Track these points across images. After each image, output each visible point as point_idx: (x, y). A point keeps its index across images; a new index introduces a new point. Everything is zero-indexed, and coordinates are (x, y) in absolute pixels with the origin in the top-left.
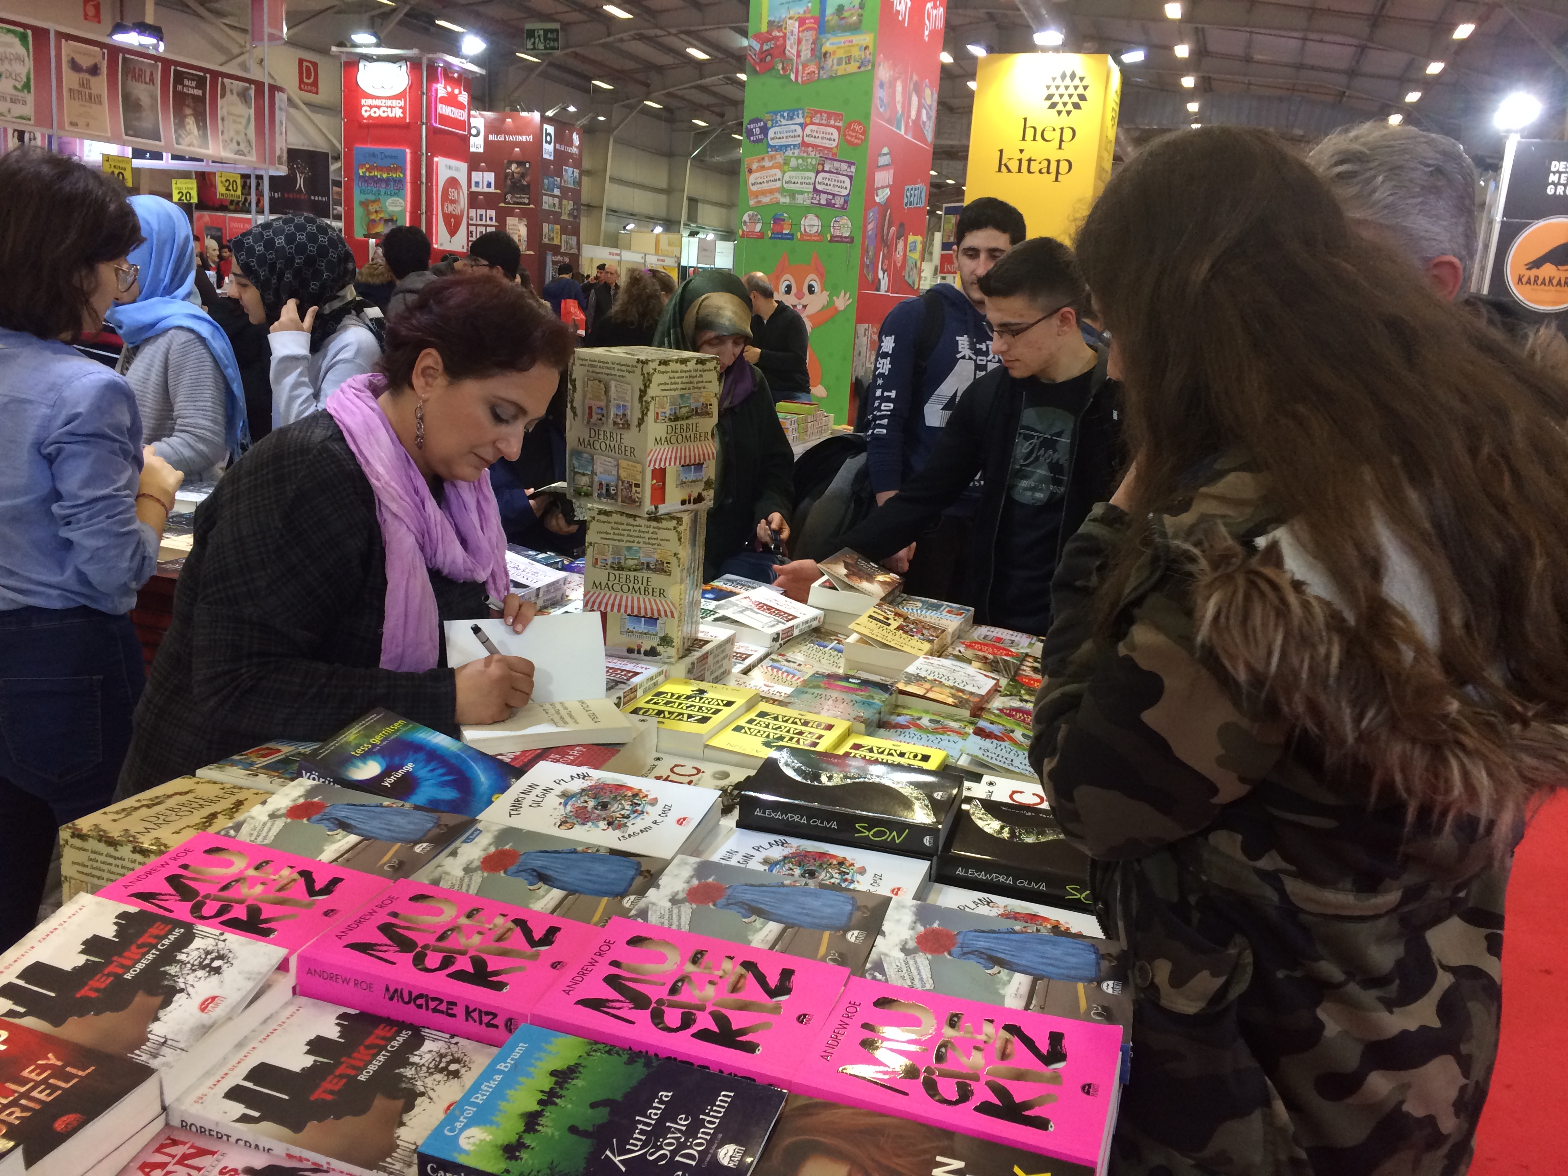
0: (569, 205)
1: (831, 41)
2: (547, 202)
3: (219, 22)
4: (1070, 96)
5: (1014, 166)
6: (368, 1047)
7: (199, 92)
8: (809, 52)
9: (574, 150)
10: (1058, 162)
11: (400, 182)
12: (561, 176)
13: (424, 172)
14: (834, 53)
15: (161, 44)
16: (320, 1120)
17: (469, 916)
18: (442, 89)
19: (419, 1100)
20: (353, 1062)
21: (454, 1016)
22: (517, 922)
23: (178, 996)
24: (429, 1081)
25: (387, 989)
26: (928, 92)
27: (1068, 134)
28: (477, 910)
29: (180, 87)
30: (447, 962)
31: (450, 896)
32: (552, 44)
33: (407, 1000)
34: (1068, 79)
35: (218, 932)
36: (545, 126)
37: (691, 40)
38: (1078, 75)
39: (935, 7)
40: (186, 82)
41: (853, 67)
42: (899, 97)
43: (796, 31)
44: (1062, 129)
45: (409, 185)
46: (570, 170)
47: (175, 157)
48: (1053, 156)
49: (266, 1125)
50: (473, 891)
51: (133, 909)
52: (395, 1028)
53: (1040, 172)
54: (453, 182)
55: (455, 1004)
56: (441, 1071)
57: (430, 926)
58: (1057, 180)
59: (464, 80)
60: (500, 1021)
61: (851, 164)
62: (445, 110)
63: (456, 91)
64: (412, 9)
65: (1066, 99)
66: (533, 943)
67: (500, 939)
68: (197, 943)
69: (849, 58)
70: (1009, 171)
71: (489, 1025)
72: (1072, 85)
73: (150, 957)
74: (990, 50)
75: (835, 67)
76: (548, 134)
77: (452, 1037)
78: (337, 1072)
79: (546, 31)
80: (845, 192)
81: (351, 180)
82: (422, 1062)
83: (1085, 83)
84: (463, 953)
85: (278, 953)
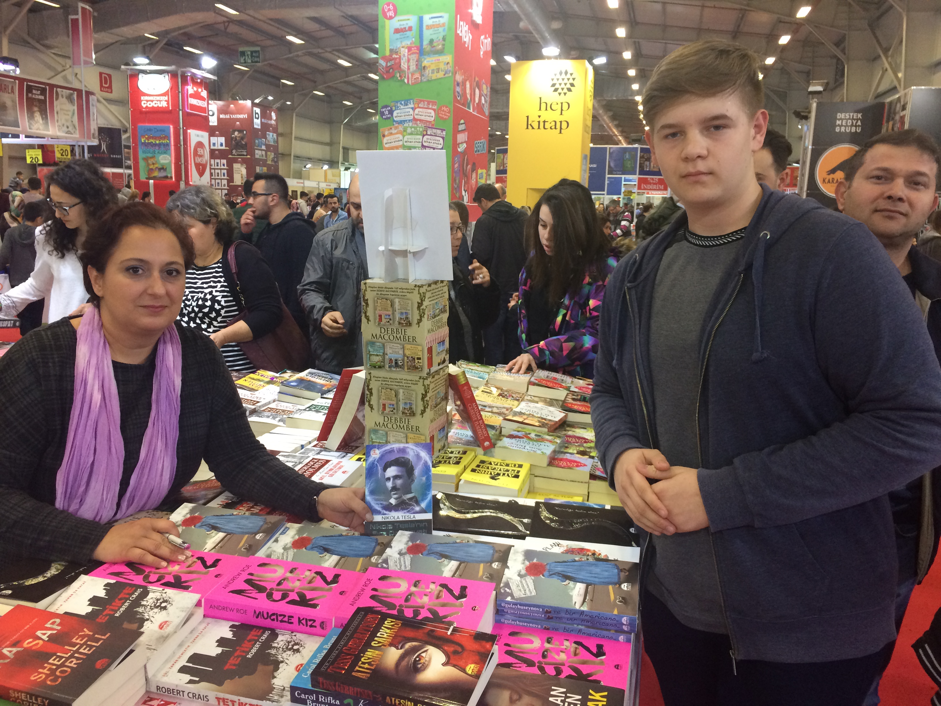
0: (271, 155)
1: (427, 60)
2: (258, 154)
3: (49, 52)
4: (566, 84)
5: (535, 125)
6: (250, 641)
7: (42, 97)
8: (415, 66)
9: (273, 122)
10: (561, 122)
11: (168, 145)
12: (266, 138)
13: (182, 138)
14: (430, 66)
15: (18, 69)
16: (231, 679)
17: (291, 572)
18: (191, 89)
19: (281, 665)
20: (243, 649)
21: (292, 623)
22: (317, 573)
23: (146, 622)
24: (284, 655)
25: (255, 612)
26: (484, 87)
27: (565, 106)
28: (295, 569)
29: (30, 95)
30: (284, 596)
31: (279, 562)
32: (256, 59)
33: (266, 616)
34: (563, 74)
35: (161, 589)
36: (255, 109)
37: (340, 55)
38: (569, 72)
39: (486, 38)
40: (34, 92)
41: (441, 75)
42: (468, 91)
43: (406, 54)
44: (562, 103)
45: (173, 147)
46: (271, 134)
47: (27, 137)
48: (558, 118)
49: (203, 684)
50: (290, 559)
51: (112, 581)
52: (261, 631)
53: (551, 128)
54: (200, 145)
55: (293, 617)
56: (290, 650)
57: (272, 579)
58: (561, 133)
59: (204, 83)
60: (317, 624)
61: (443, 130)
62: (193, 101)
63: (200, 90)
64: (169, 40)
65: (563, 86)
66: (328, 583)
67: (310, 582)
68: (151, 595)
69: (438, 70)
70: (533, 128)
71: (311, 626)
72: (566, 78)
73: (127, 604)
74: (518, 58)
75: (430, 75)
76: (256, 113)
77: (292, 632)
78: (236, 655)
79: (252, 52)
80: (440, 147)
81: (136, 145)
82: (279, 646)
83: (573, 76)
84: (292, 591)
85: (196, 597)
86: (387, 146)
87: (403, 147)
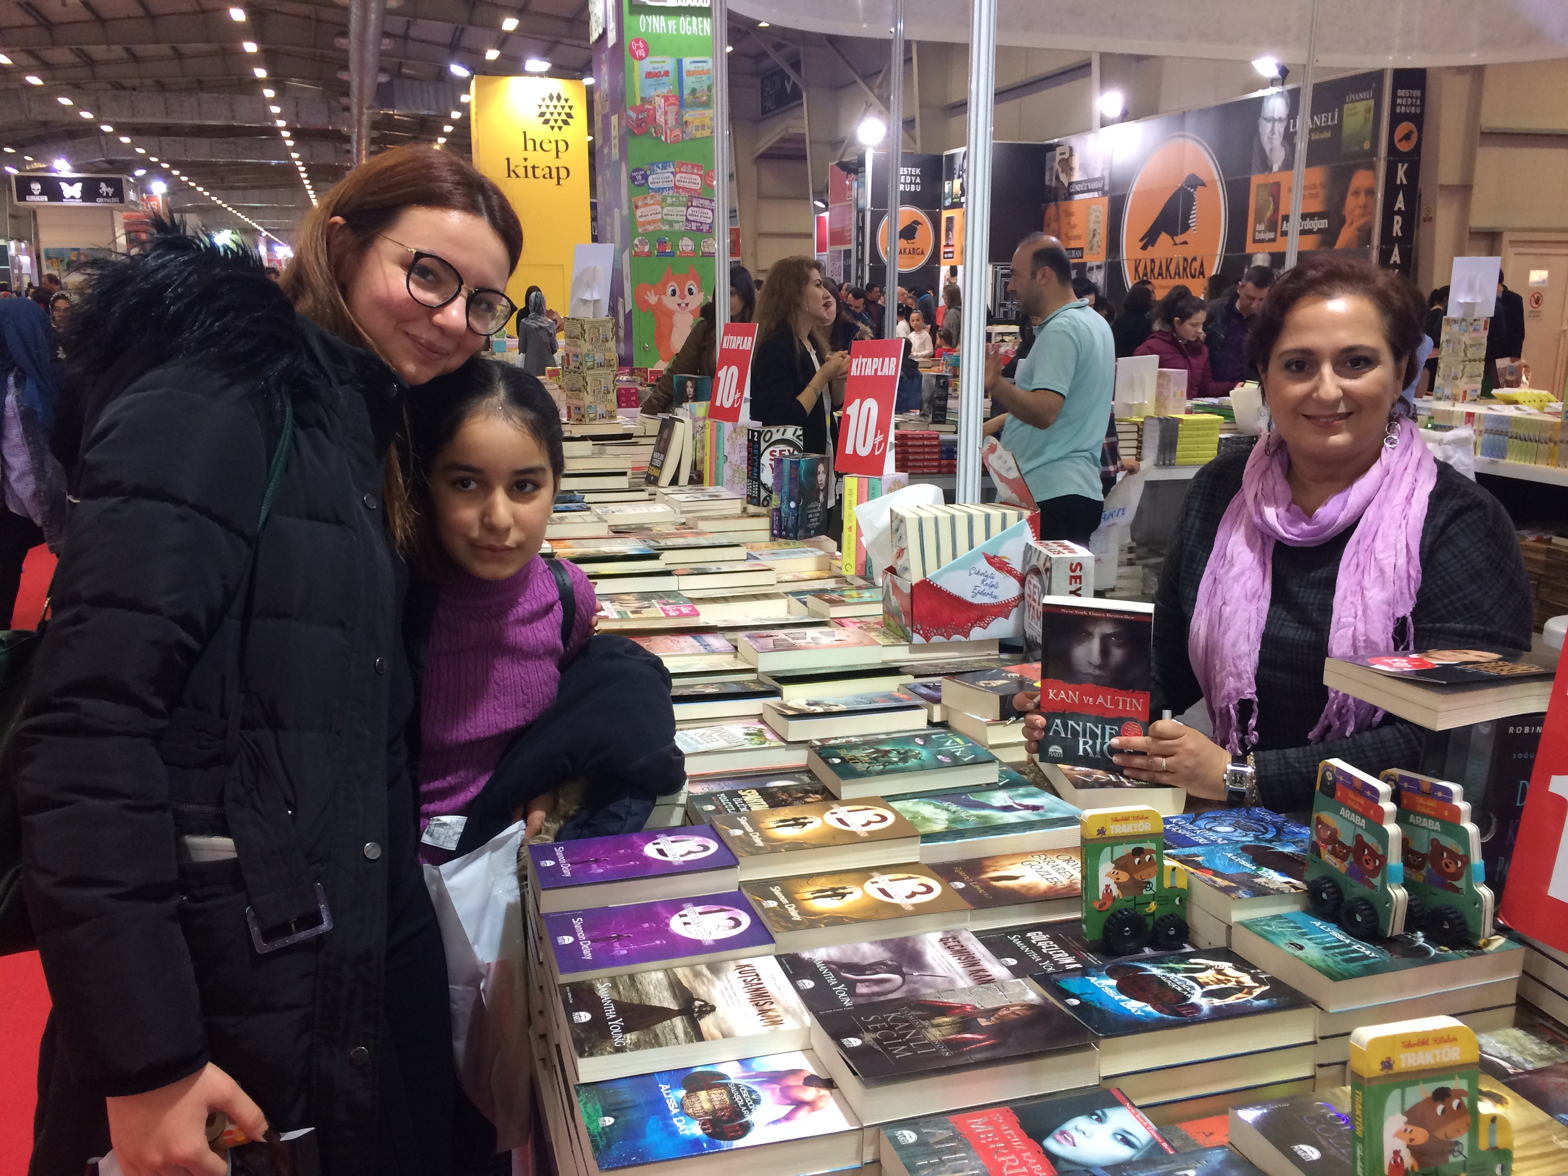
1: (690, 113)
5: (521, 172)
8: (674, 121)
10: (558, 168)
14: (693, 122)
27: (562, 146)
43: (662, 105)
44: (557, 142)
48: (554, 163)
53: (544, 177)
58: (559, 184)
70: (518, 176)
75: (694, 132)
86: (641, 220)
87: (662, 220)
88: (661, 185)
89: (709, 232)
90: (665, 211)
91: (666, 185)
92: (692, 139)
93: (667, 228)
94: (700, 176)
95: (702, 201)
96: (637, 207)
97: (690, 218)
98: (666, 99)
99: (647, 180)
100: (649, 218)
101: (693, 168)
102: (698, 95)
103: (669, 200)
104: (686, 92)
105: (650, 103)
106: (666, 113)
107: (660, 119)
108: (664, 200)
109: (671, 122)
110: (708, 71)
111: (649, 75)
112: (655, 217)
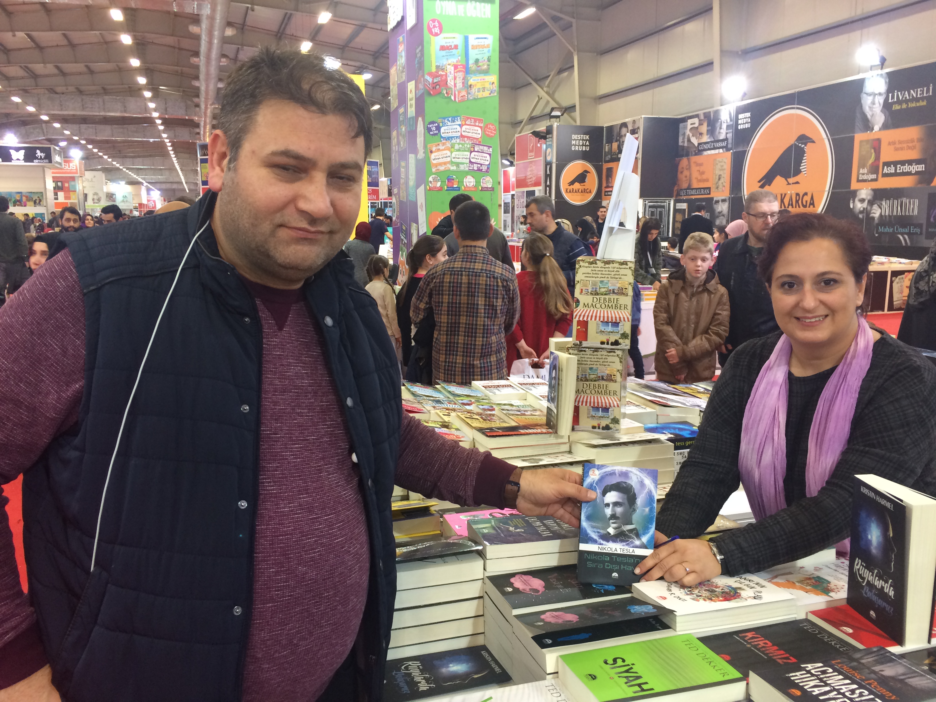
1: (473, 78)
8: (461, 84)
14: (476, 85)
41: (486, 94)
43: (452, 72)
61: (489, 147)
69: (484, 89)
75: (476, 93)
80: (487, 163)
86: (434, 162)
87: (451, 162)
88: (450, 135)
89: (487, 172)
90: (453, 155)
91: (454, 135)
92: (475, 99)
93: (454, 168)
94: (481, 127)
95: (481, 147)
96: (431, 152)
97: (472, 160)
98: (456, 67)
99: (439, 131)
100: (441, 161)
101: (475, 122)
102: (480, 64)
103: (457, 147)
104: (471, 62)
105: (443, 70)
106: (455, 78)
107: (451, 82)
108: (453, 147)
109: (459, 85)
110: (488, 46)
111: (443, 48)
112: (445, 160)
